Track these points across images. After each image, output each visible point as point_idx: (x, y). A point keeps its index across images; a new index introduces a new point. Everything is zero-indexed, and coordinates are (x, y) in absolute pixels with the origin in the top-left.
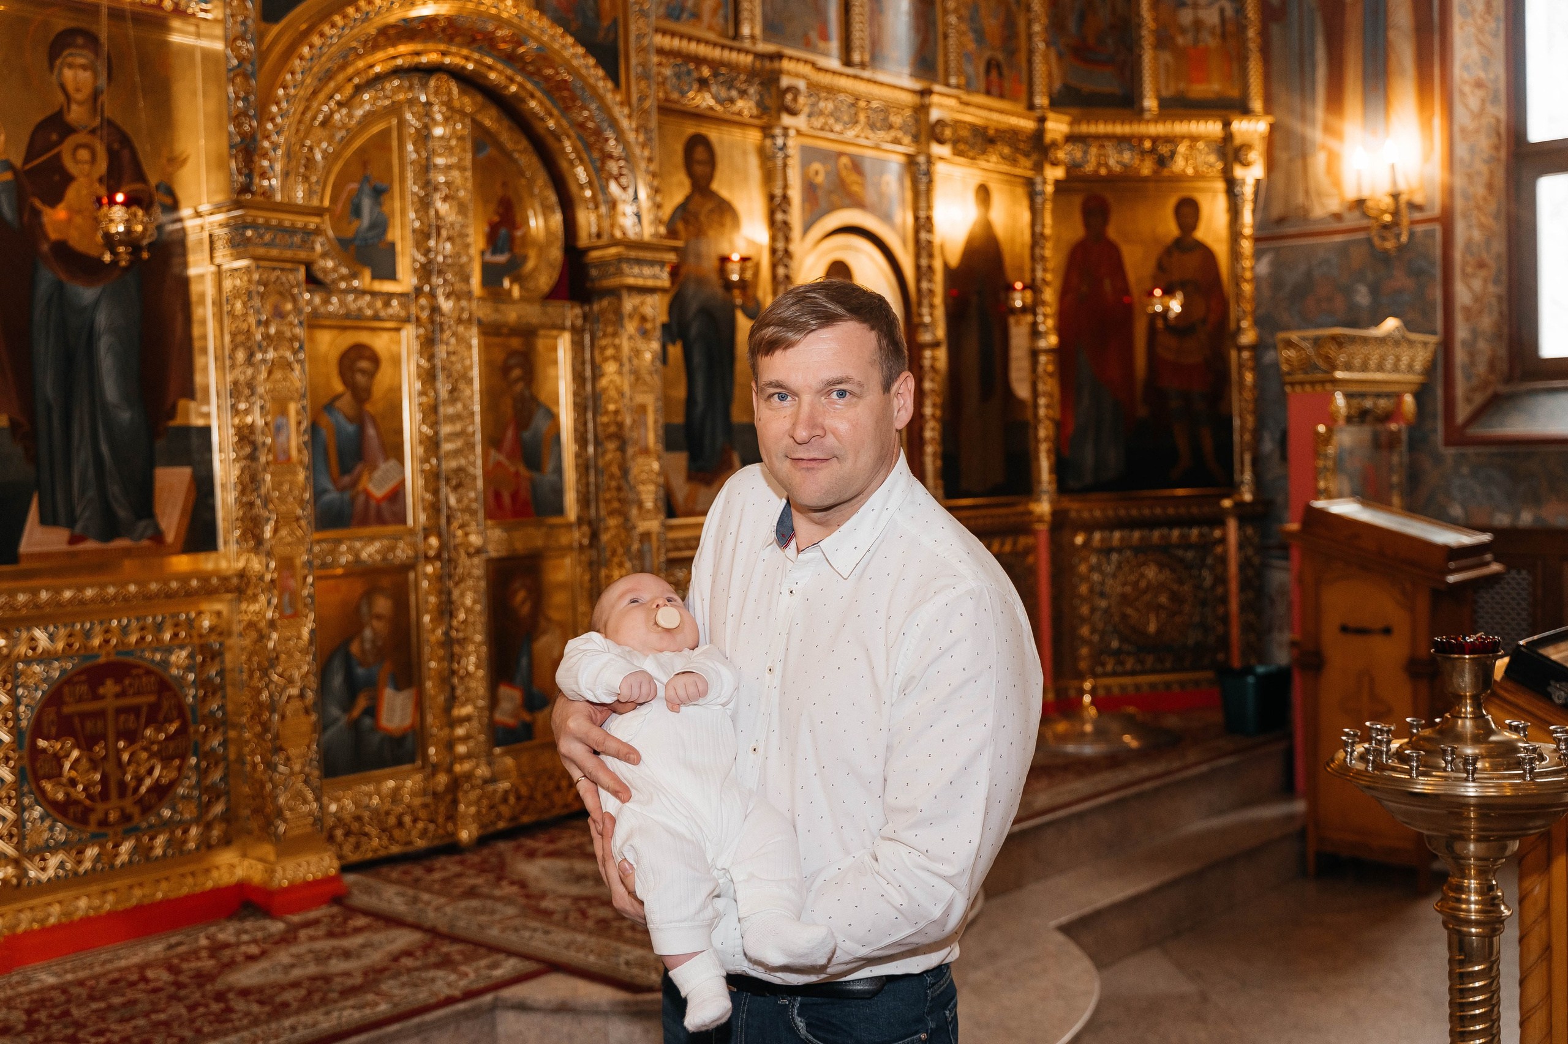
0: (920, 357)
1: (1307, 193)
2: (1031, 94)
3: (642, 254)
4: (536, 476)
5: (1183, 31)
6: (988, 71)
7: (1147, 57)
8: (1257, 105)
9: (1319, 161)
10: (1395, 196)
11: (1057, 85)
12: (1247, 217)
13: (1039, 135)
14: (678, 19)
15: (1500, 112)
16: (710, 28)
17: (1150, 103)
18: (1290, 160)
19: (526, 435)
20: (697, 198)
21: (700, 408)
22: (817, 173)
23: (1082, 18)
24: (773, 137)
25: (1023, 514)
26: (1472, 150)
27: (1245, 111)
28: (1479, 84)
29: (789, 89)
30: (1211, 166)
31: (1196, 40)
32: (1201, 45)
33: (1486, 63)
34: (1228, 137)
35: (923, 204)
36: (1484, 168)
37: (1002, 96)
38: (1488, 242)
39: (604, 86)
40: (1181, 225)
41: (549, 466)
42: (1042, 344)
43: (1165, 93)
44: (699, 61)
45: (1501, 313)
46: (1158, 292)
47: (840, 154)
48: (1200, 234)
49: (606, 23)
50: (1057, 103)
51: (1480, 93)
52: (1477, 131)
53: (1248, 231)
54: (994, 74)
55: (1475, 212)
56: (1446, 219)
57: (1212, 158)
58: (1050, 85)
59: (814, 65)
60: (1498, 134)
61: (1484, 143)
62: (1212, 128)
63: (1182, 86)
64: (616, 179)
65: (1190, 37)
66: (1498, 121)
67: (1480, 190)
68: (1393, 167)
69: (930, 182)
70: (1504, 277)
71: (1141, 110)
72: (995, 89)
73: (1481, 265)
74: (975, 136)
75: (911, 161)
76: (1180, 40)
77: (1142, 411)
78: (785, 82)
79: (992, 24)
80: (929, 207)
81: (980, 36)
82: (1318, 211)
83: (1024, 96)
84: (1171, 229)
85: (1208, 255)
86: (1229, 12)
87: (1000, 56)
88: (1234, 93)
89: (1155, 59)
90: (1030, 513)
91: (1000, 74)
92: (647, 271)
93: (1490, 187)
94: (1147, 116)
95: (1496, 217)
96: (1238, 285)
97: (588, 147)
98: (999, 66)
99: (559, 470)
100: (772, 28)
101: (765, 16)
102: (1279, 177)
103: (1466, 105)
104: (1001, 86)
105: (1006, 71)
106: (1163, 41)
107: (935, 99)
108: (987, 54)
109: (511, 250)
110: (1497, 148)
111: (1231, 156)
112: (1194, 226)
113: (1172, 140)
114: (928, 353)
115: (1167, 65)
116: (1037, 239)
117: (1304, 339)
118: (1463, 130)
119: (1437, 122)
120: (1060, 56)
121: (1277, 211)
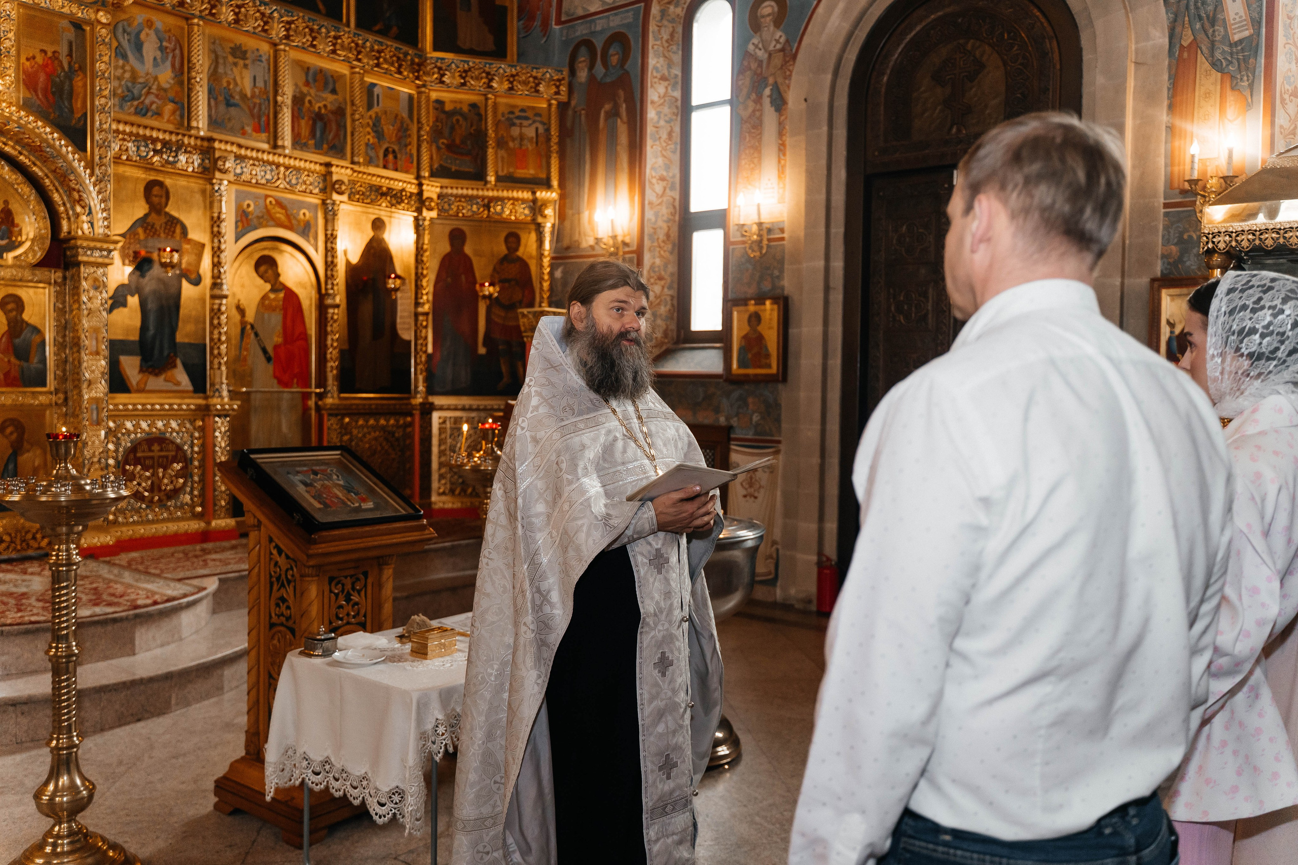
0: (327, 313)
1: (580, 234)
2: (419, 169)
3: (92, 244)
4: (25, 364)
5: (513, 139)
6: (385, 155)
7: (490, 151)
8: (555, 183)
9: (585, 215)
10: (614, 237)
11: (436, 166)
12: (547, 245)
13: (420, 193)
14: (145, 115)
15: (676, 195)
16: (168, 121)
17: (492, 178)
18: (573, 215)
19: (17, 341)
20: (153, 215)
21: (151, 332)
22: (249, 206)
23: (452, 128)
24: (213, 184)
25: (407, 404)
26: (656, 215)
27: (548, 185)
28: (662, 179)
29: (219, 158)
30: (526, 215)
31: (521, 145)
32: (524, 148)
33: (667, 167)
34: (535, 201)
35: (330, 228)
36: (665, 226)
37: (396, 170)
38: (666, 266)
39: (68, 150)
40: (508, 248)
41: (35, 360)
42: (420, 310)
43: (500, 173)
44: (155, 141)
45: (673, 305)
46: (487, 284)
47: (267, 196)
48: (520, 253)
49: (78, 115)
50: (433, 174)
51: (664, 183)
52: (660, 204)
53: (546, 253)
54: (391, 157)
55: (658, 249)
56: (639, 253)
57: (527, 212)
58: (431, 166)
59: (240, 146)
60: (674, 207)
61: (665, 211)
62: (527, 195)
63: (511, 170)
64: (78, 202)
65: (517, 142)
66: (674, 199)
67: (662, 236)
68: (612, 221)
69: (335, 215)
70: (675, 286)
71: (486, 182)
72: (391, 165)
73: (660, 278)
74: (371, 191)
75: (324, 202)
76: (511, 144)
77: (482, 350)
78: (217, 154)
79: (389, 129)
80: (333, 230)
81: (379, 135)
82: (584, 245)
83: (414, 170)
84: (503, 249)
85: (524, 265)
86: (541, 130)
87: (396, 148)
88: (543, 176)
89: (496, 153)
90: (410, 404)
91: (395, 157)
92: (97, 254)
93: (668, 236)
94: (489, 186)
95: (671, 253)
96: (541, 283)
97: (61, 184)
98: (394, 152)
99: (43, 360)
100: (213, 123)
101: (210, 116)
102: (567, 224)
103: (654, 191)
104: (395, 163)
105: (399, 156)
106: (501, 143)
107: (334, 169)
108: (385, 146)
109: (10, 238)
110: (673, 214)
111: (537, 210)
112: (517, 249)
113: (502, 199)
114: (331, 311)
115: (503, 158)
116: (419, 250)
117: (529, 312)
118: (650, 203)
119: (637, 198)
120: (438, 149)
121: (566, 243)
